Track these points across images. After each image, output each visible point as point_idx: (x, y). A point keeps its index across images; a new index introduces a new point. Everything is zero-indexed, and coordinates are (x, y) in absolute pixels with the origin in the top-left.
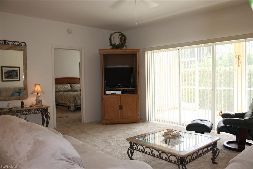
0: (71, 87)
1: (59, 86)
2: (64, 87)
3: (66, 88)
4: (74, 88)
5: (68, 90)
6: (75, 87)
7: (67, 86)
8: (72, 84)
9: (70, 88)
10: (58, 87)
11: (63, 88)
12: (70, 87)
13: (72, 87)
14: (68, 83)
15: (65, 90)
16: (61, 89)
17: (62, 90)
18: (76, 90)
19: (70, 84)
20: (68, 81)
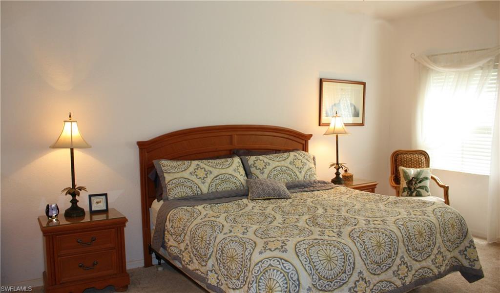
0: (248, 174)
1: (191, 169)
2: (216, 172)
3: (223, 181)
4: (261, 177)
5: (233, 186)
6: (266, 171)
7: (230, 171)
8: (253, 158)
9: (241, 177)
10: (186, 174)
11: (209, 180)
12: (243, 172)
13: (253, 170)
14: (231, 154)
15: (220, 188)
16: (201, 186)
17: (205, 189)
18: (274, 190)
19: (239, 156)
20: (231, 143)
